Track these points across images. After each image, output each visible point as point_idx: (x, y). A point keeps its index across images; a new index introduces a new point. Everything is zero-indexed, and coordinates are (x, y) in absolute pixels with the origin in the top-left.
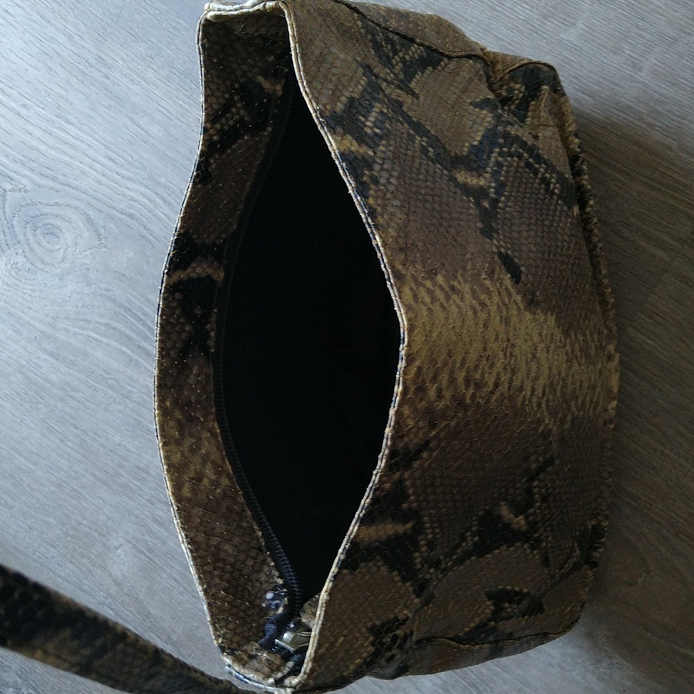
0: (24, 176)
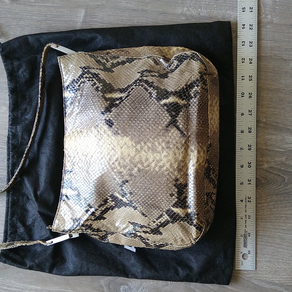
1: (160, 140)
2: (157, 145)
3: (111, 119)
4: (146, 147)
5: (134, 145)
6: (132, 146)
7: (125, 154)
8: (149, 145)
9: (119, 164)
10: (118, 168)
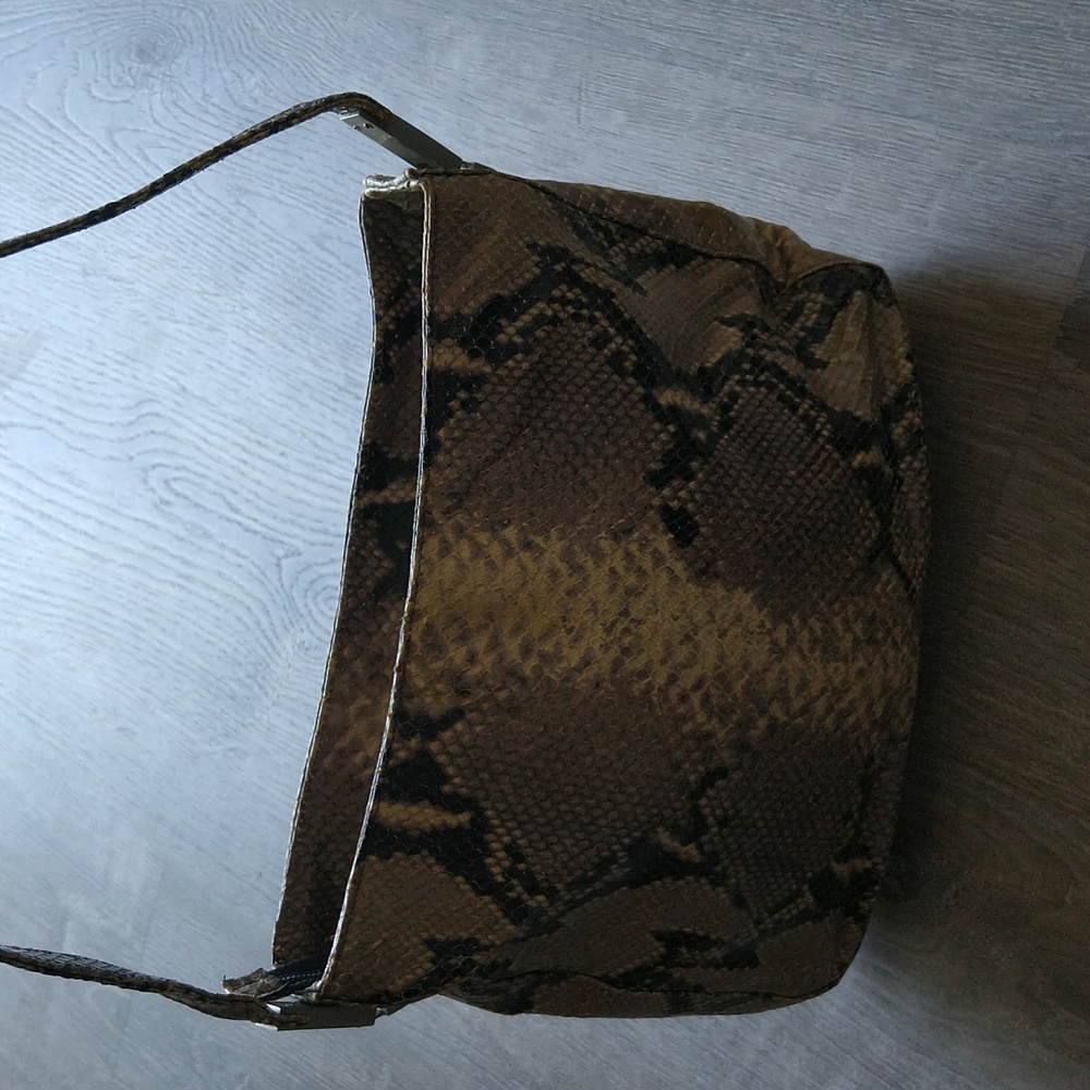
0: (296, 536)
1: (851, 609)
2: (840, 628)
3: (690, 506)
4: (805, 634)
5: (768, 625)
6: (758, 630)
7: (732, 660)
8: (817, 626)
9: (706, 699)
10: (701, 718)
